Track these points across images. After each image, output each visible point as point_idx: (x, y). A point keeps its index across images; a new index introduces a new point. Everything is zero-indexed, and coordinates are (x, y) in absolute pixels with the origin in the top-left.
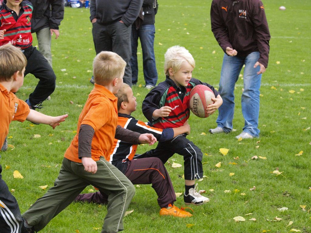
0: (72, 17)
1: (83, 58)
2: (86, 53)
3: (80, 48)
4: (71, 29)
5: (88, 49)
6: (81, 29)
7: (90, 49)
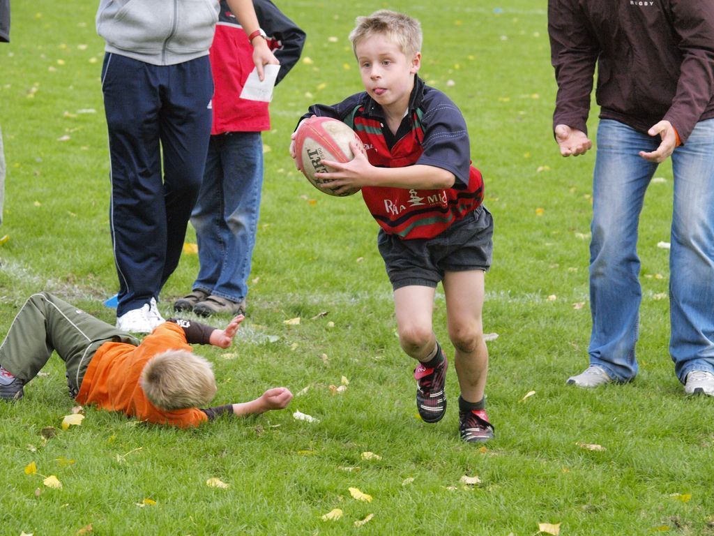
0: (471, 58)
1: (519, 198)
2: (530, 182)
3: (505, 164)
4: (471, 97)
5: (536, 169)
6: (506, 100)
7: (540, 169)
